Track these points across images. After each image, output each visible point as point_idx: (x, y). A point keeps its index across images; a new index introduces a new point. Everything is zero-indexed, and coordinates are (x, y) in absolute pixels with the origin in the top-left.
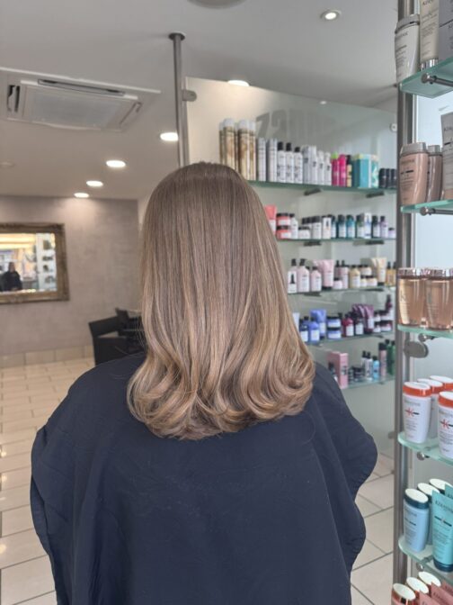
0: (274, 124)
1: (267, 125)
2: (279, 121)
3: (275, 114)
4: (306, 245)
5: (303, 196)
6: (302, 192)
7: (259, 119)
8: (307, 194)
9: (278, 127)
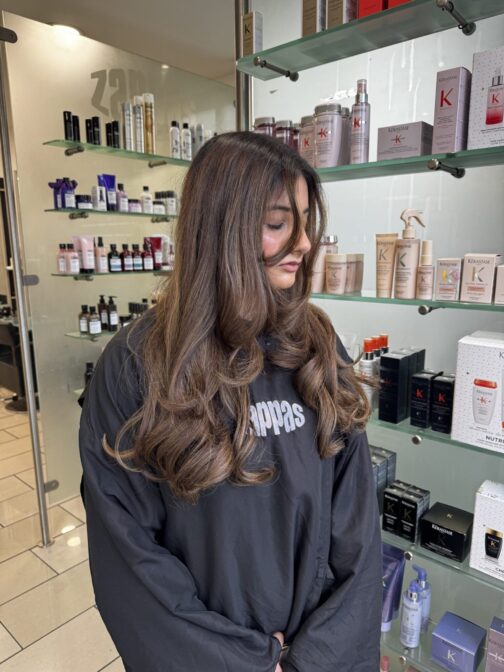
0: (112, 84)
1: (104, 84)
2: (117, 81)
3: (113, 72)
4: (153, 221)
5: (148, 168)
6: (147, 163)
7: (94, 75)
8: (151, 166)
9: (117, 88)
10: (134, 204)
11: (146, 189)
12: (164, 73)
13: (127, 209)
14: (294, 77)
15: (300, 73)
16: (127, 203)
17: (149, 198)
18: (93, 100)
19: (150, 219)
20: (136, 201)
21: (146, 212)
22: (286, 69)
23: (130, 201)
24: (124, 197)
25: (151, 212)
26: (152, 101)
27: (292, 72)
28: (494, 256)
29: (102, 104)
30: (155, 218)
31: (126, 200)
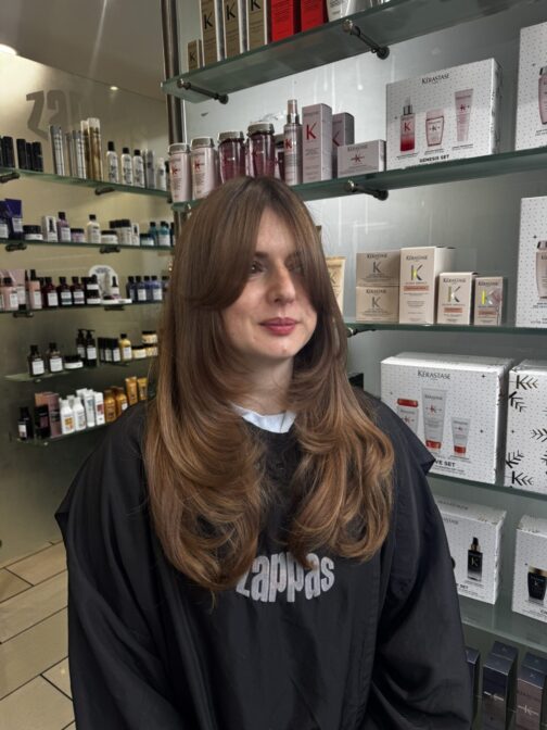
0: (51, 106)
1: (42, 106)
2: (57, 103)
3: (51, 93)
4: (102, 252)
5: (94, 195)
6: (93, 190)
7: (29, 97)
8: (98, 193)
9: (57, 111)
10: (77, 234)
11: (93, 217)
12: (112, 96)
13: (69, 239)
14: (224, 100)
15: (229, 95)
16: (69, 233)
17: (96, 228)
18: (29, 122)
19: (98, 249)
20: (80, 231)
21: (93, 241)
22: (214, 92)
23: (73, 231)
24: (67, 226)
25: (99, 242)
26: (99, 126)
27: (221, 94)
28: (470, 274)
29: (40, 127)
30: (104, 248)
31: (69, 229)
